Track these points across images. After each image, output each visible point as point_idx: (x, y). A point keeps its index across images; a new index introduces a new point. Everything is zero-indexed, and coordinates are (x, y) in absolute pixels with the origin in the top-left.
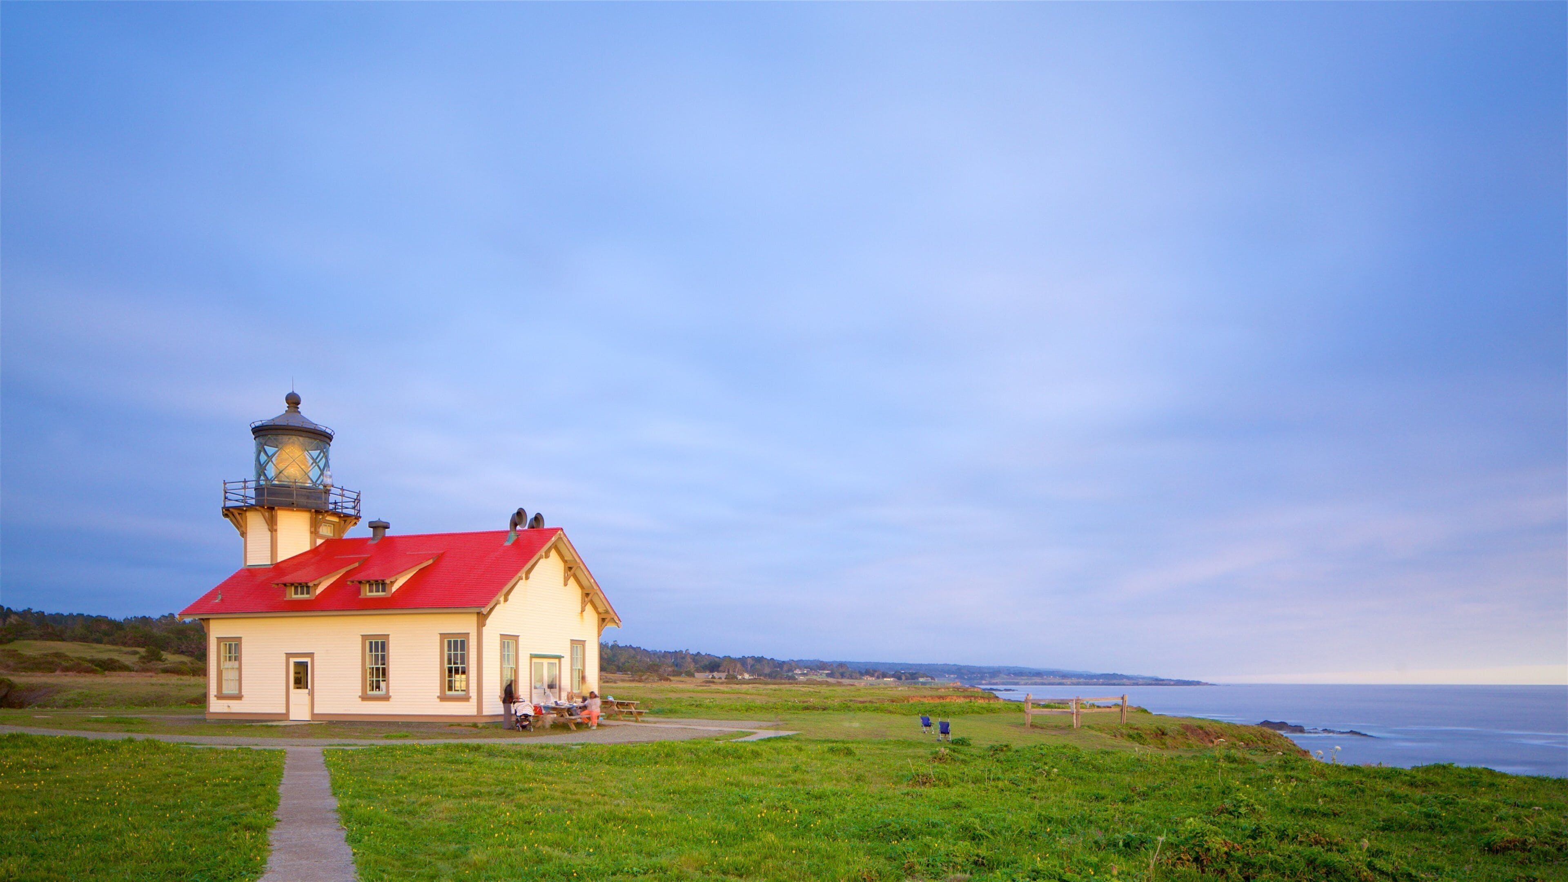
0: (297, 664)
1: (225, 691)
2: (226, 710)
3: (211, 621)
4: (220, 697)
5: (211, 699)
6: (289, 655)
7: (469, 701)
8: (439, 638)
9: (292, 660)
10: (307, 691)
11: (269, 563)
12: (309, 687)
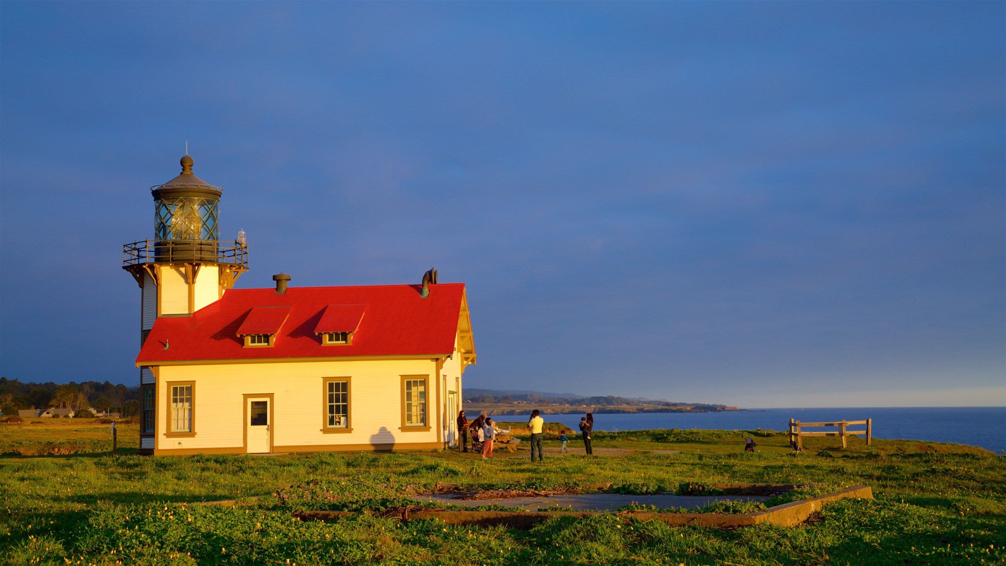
0: (255, 404)
1: (173, 429)
2: (177, 447)
3: (161, 368)
4: (169, 434)
5: (159, 437)
6: (246, 396)
7: (429, 431)
8: (400, 379)
9: (250, 400)
10: (266, 427)
11: (187, 312)
12: (268, 423)
